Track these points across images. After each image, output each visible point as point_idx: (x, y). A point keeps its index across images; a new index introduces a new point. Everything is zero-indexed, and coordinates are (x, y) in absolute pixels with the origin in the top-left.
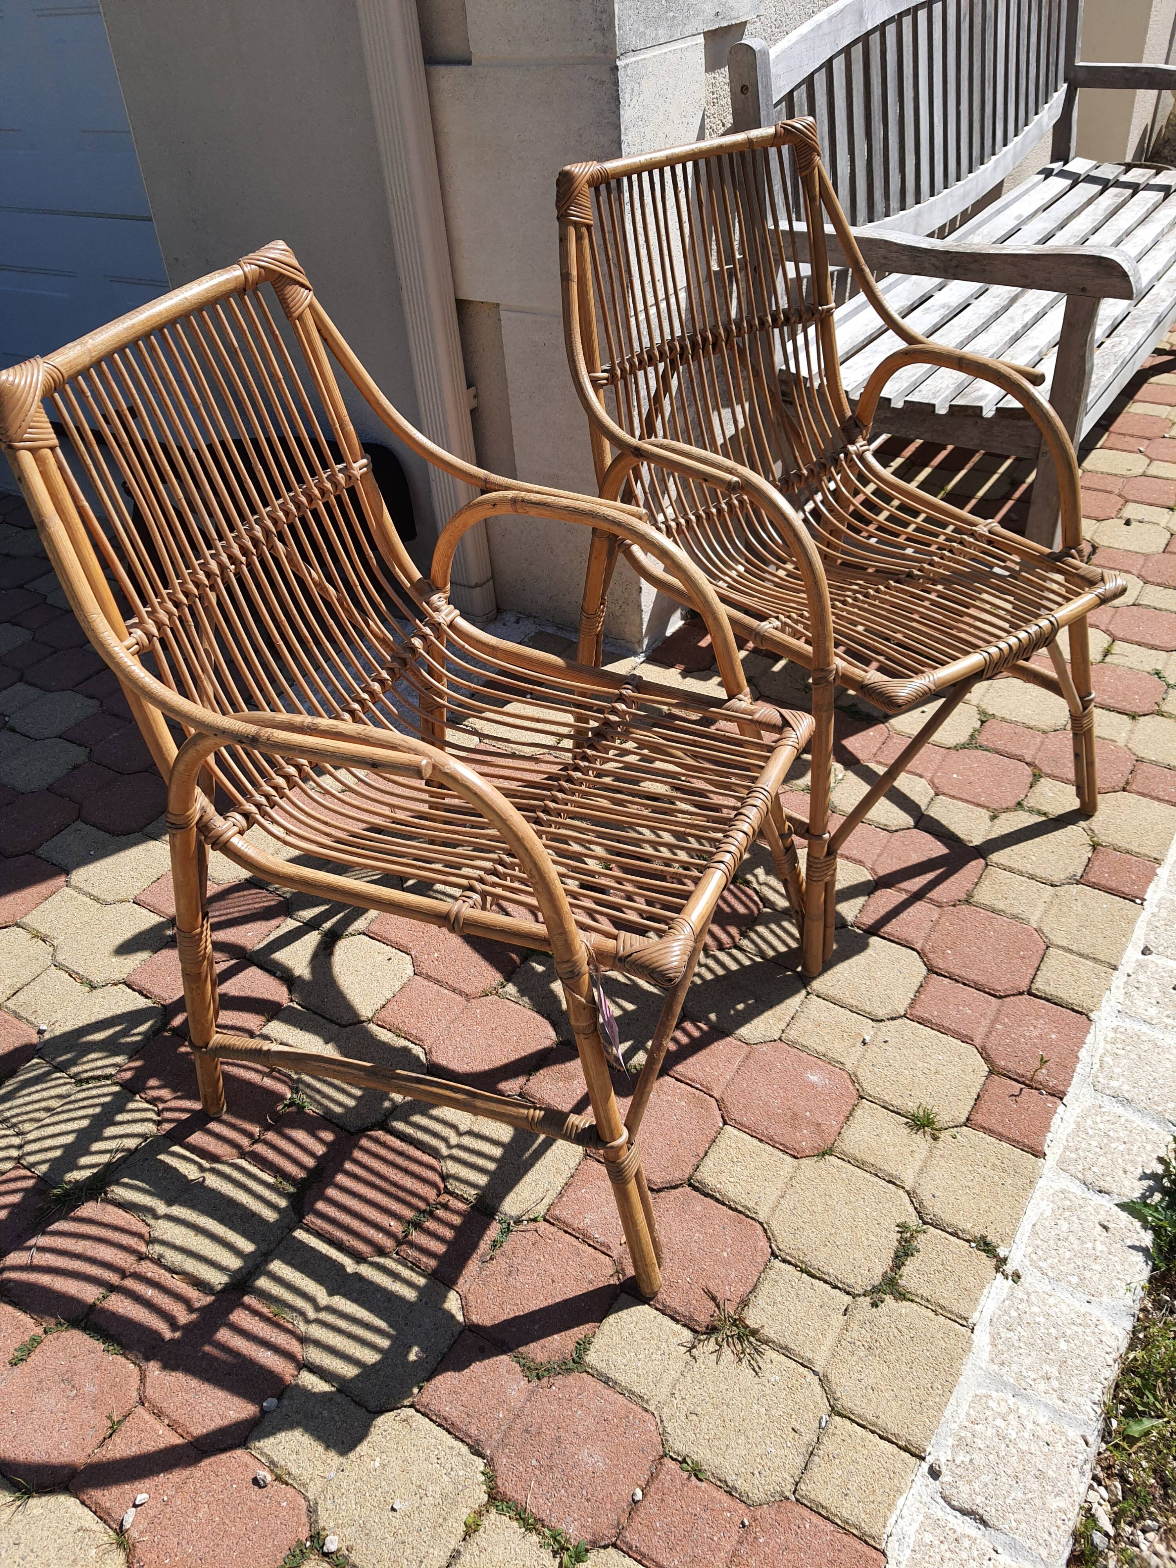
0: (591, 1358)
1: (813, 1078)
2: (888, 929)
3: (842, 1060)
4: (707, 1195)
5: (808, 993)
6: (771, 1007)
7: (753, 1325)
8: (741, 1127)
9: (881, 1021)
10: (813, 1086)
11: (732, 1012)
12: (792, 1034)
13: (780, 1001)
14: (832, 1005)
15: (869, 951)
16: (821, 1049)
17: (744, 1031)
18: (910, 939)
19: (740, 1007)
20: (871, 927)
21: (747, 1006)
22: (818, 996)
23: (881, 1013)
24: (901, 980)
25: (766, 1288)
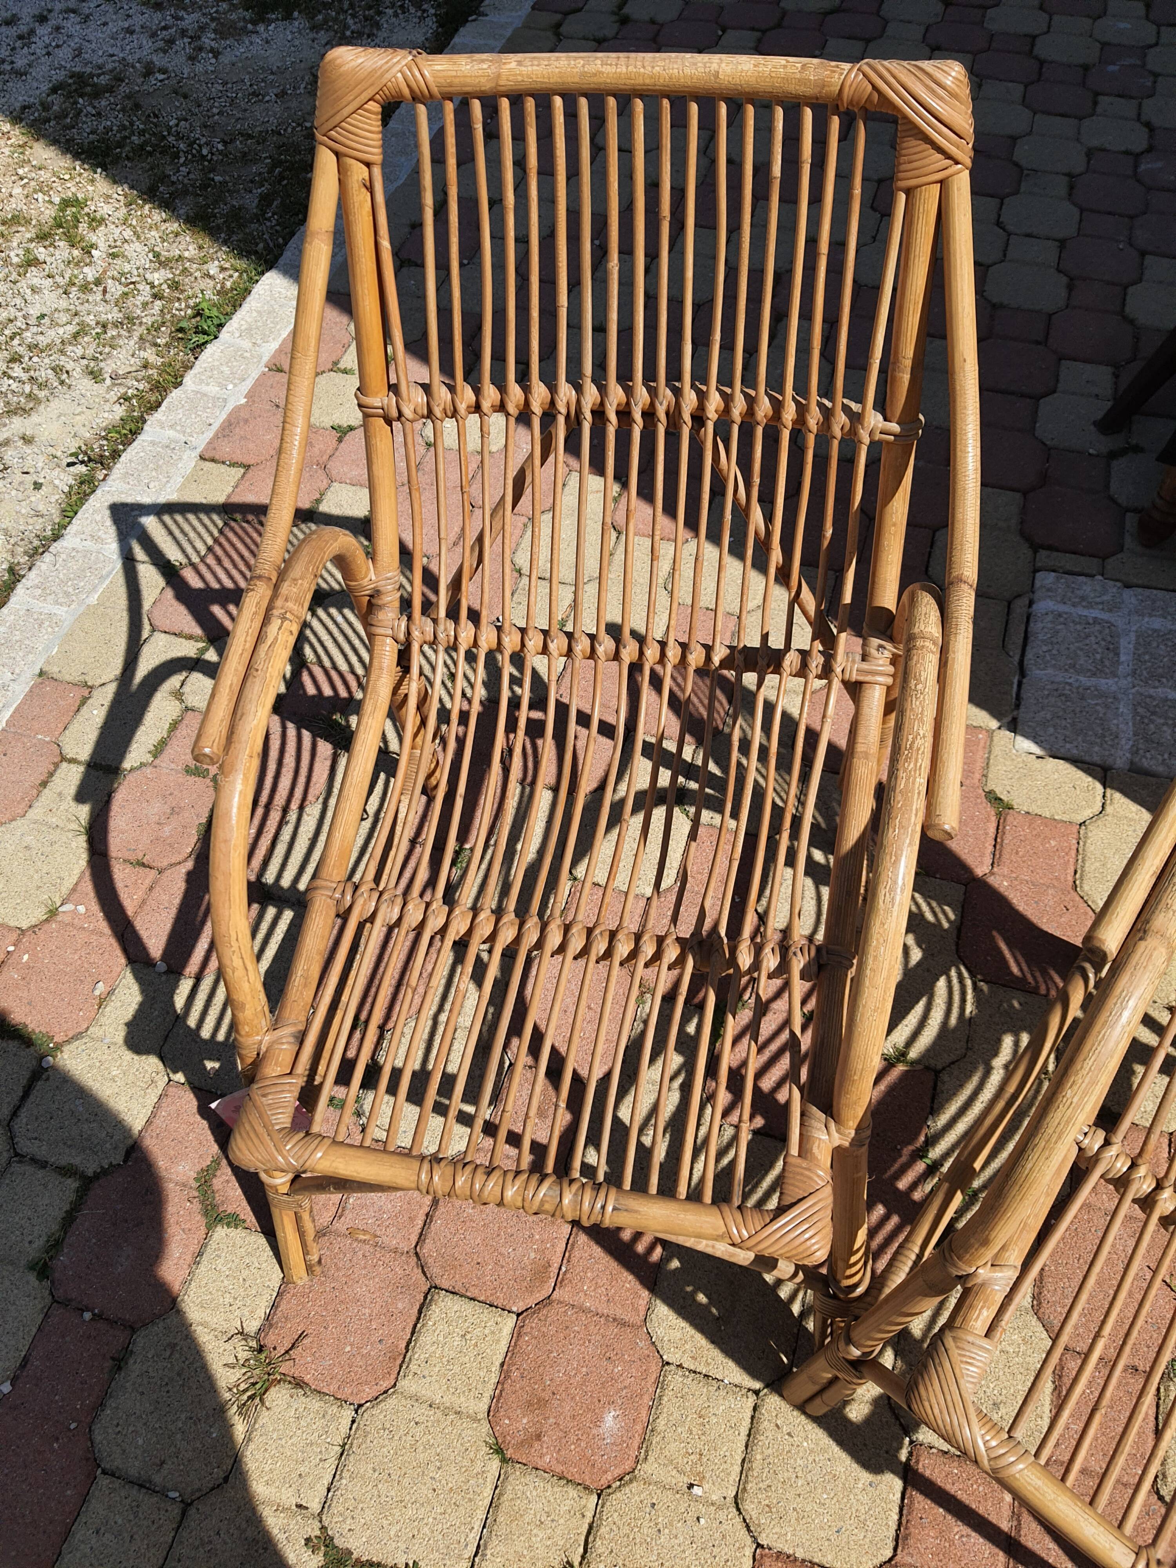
0: (221, 1232)
1: (610, 1420)
2: (921, 1502)
3: (651, 1459)
4: (420, 1312)
5: (757, 1392)
6: (713, 1342)
7: (268, 1397)
8: (517, 1334)
9: (738, 1509)
10: (598, 1421)
11: (689, 1289)
12: (675, 1380)
13: (729, 1352)
14: (744, 1431)
15: (865, 1476)
16: (661, 1424)
17: (662, 1310)
18: (911, 1542)
19: (702, 1298)
20: (916, 1472)
21: (706, 1307)
22: (755, 1409)
23: (750, 1507)
24: (822, 1534)
25: (315, 1404)
